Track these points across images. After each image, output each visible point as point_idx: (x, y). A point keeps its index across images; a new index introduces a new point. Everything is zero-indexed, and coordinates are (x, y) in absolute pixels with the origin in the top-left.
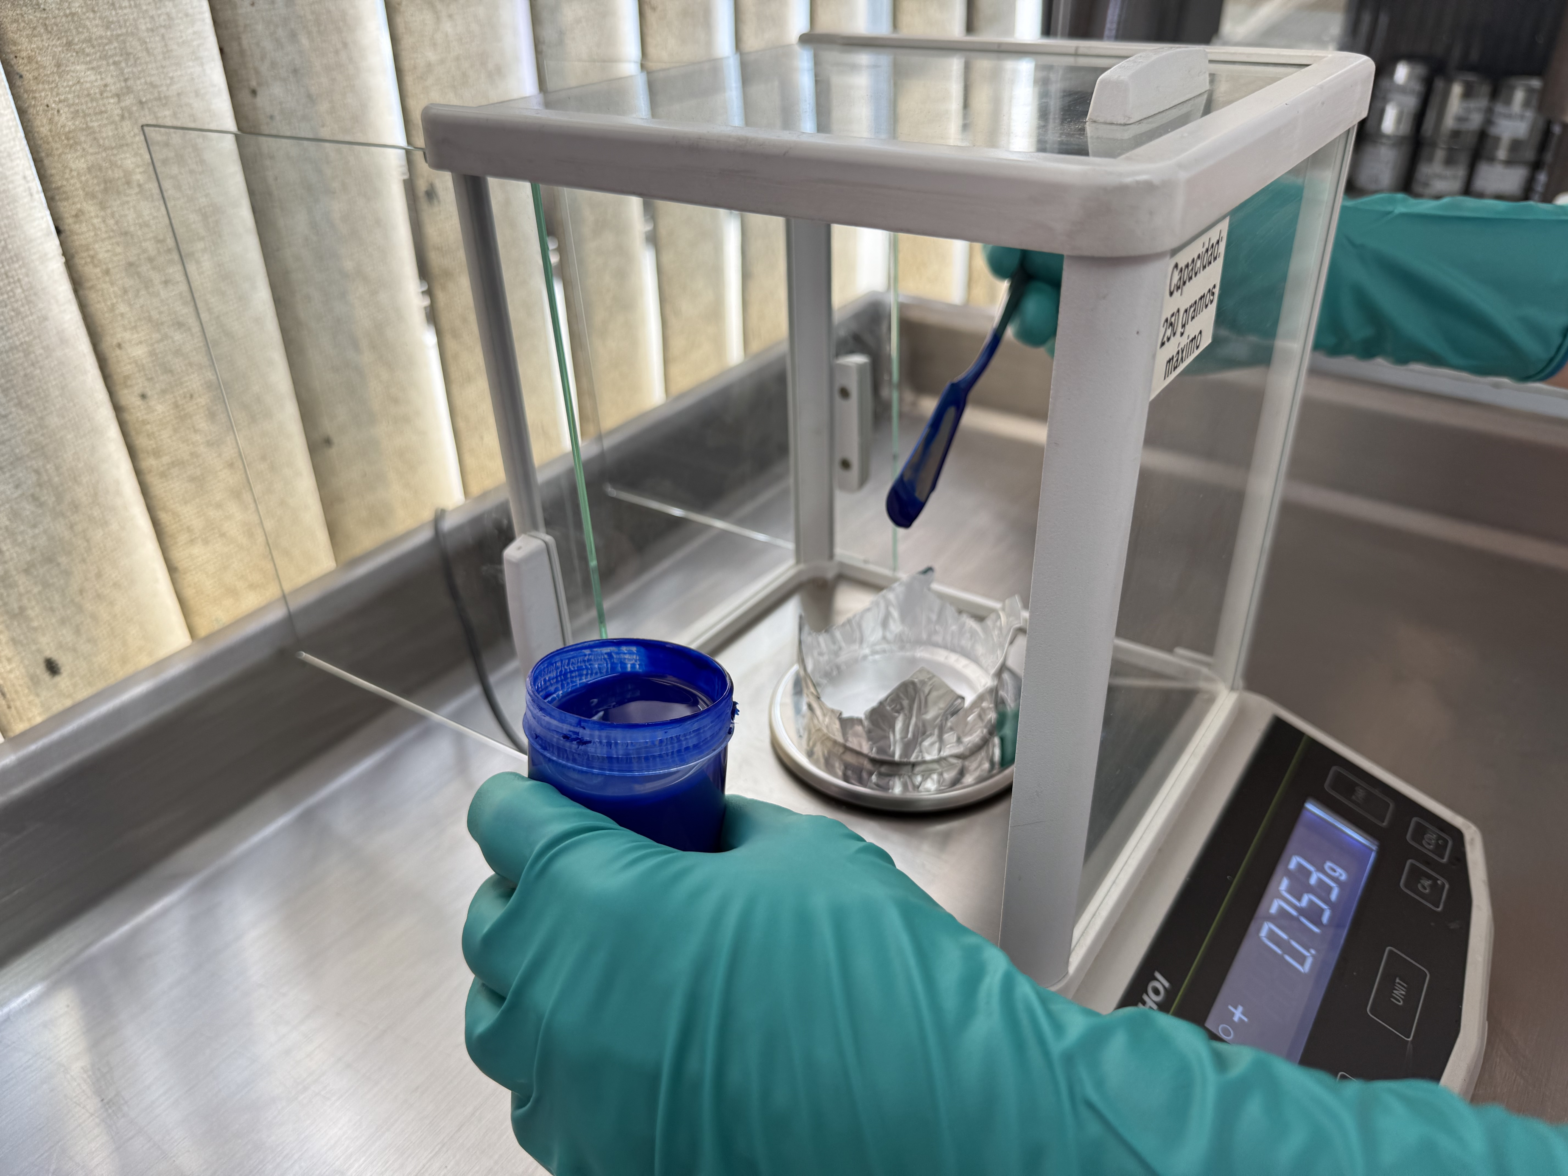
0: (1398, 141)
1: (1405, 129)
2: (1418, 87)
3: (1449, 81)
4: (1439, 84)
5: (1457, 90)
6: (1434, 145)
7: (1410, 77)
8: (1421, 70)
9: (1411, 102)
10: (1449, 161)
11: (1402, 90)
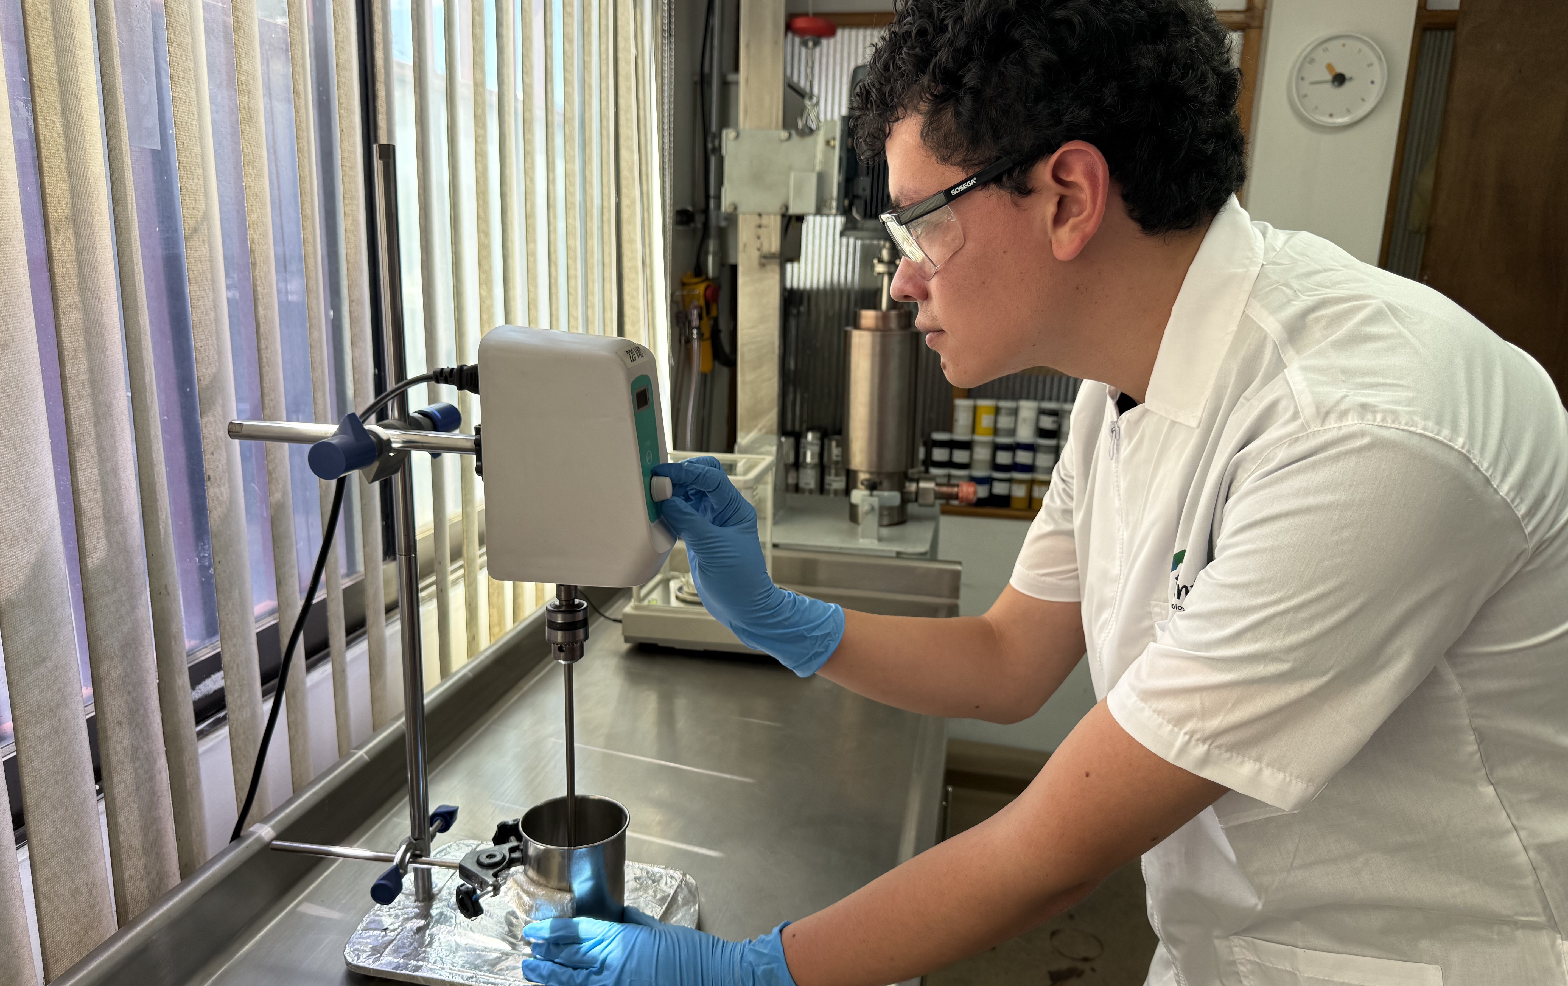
0: (814, 466)
1: (816, 460)
2: (818, 442)
3: (830, 440)
4: (826, 441)
5: (834, 444)
6: (830, 468)
7: (813, 438)
8: (818, 435)
9: (817, 449)
10: (837, 475)
11: (812, 444)
